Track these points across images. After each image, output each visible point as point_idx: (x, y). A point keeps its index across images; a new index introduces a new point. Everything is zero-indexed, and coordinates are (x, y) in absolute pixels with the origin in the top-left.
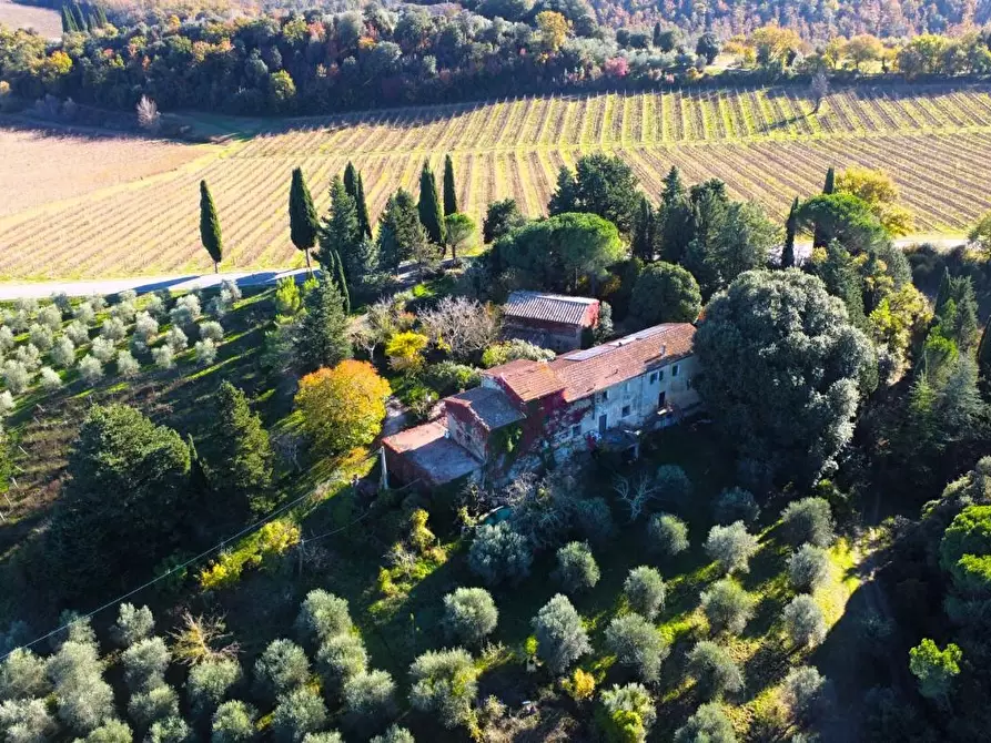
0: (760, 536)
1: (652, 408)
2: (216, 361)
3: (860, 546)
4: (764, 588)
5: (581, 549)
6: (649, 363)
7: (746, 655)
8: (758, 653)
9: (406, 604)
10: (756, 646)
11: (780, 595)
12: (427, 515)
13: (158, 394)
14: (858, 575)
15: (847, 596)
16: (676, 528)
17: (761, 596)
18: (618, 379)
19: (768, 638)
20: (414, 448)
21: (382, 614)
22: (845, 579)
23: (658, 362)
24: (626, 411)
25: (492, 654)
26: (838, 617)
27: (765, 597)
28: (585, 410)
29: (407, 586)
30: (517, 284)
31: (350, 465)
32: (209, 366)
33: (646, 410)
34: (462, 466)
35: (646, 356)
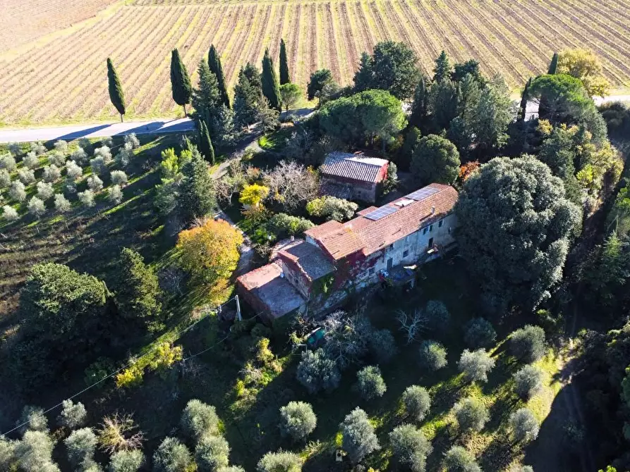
0: (495, 349)
1: (424, 248)
2: (123, 201)
3: (563, 355)
4: (497, 392)
5: (374, 372)
6: (423, 221)
7: (484, 447)
8: (492, 445)
9: (255, 404)
10: (490, 439)
11: (508, 397)
12: (268, 341)
13: (84, 226)
14: (561, 379)
15: (553, 397)
16: (438, 353)
17: (495, 399)
18: (401, 235)
19: (499, 433)
20: (259, 286)
21: (239, 412)
22: (552, 383)
23: (429, 220)
24: (405, 254)
25: (313, 449)
26: (547, 414)
27: (497, 399)
28: (378, 257)
29: (256, 391)
30: (331, 148)
31: (216, 292)
32: (118, 205)
33: (420, 251)
34: (293, 302)
35: (421, 215)
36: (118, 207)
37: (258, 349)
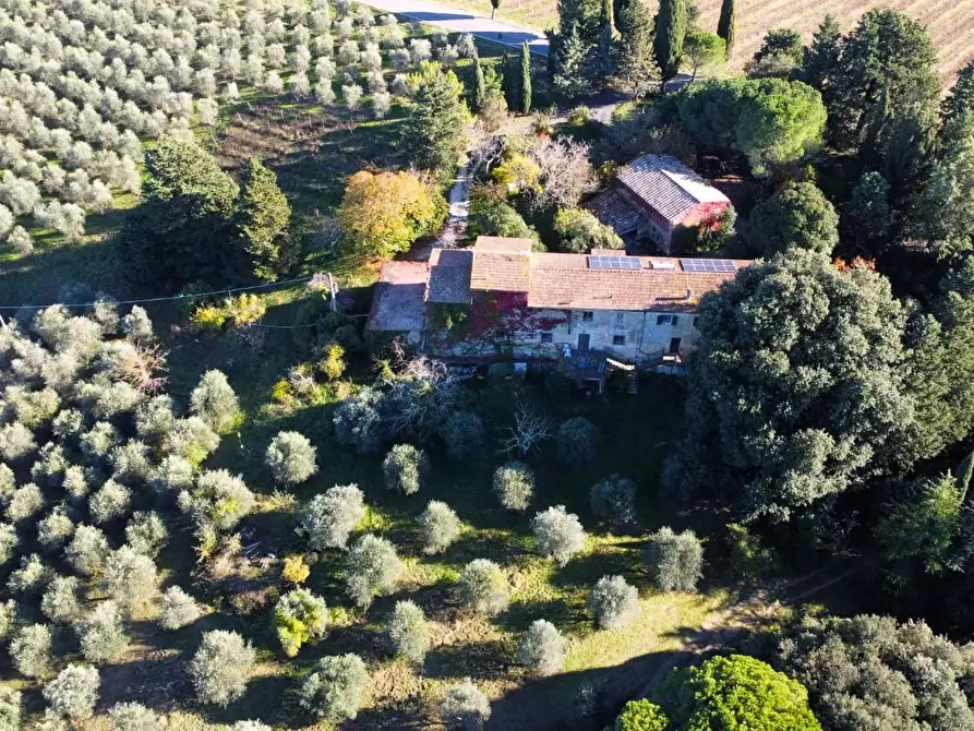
0: (635, 540)
1: (659, 348)
2: (387, 117)
3: (735, 613)
4: (572, 591)
5: (411, 457)
6: (661, 302)
7: (478, 639)
8: (490, 645)
10: (497, 637)
11: (578, 607)
12: (342, 351)
13: (327, 130)
14: (688, 640)
15: (645, 651)
17: (558, 596)
18: (608, 305)
19: (515, 638)
20: (395, 283)
21: (265, 416)
22: (669, 635)
23: (674, 305)
24: (618, 339)
26: (608, 664)
27: (561, 599)
28: (561, 321)
29: (299, 404)
30: (658, 146)
32: (378, 120)
33: (650, 348)
34: (408, 321)
35: (666, 292)
36: (378, 123)
37: (326, 356)
